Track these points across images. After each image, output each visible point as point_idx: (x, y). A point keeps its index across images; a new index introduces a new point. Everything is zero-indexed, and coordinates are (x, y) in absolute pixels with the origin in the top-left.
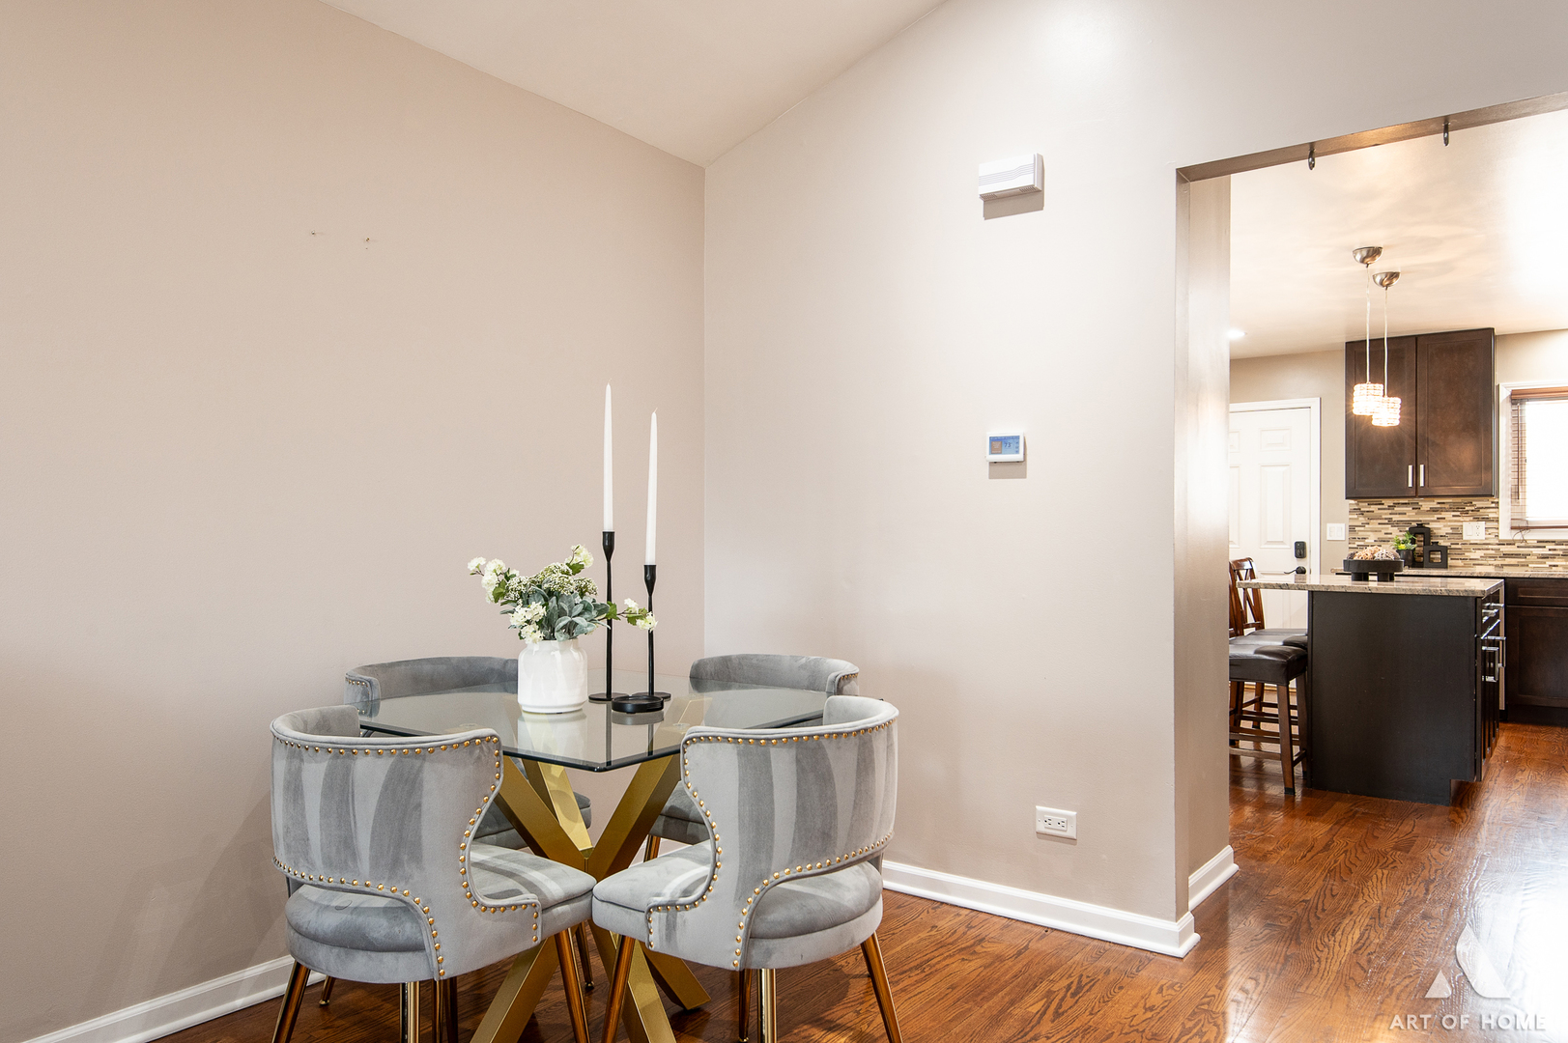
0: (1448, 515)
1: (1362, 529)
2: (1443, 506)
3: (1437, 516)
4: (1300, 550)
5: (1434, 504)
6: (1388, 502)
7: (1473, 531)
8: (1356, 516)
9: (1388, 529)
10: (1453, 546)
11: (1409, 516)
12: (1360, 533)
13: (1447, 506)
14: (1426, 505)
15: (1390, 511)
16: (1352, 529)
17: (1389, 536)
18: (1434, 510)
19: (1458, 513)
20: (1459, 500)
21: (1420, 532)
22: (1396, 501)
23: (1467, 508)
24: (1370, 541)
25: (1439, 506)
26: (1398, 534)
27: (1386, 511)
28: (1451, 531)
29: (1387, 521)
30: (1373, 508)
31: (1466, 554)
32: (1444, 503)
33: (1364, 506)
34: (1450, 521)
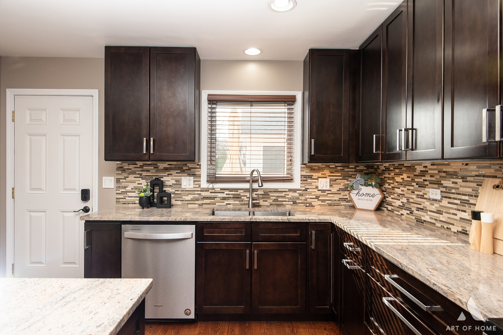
0: (174, 172)
1: (124, 180)
2: (171, 166)
3: (167, 173)
4: (85, 195)
5: (165, 165)
6: (140, 163)
7: (187, 182)
8: (120, 172)
9: (139, 180)
10: (176, 192)
11: (152, 173)
12: (123, 184)
13: (173, 166)
14: (162, 165)
15: (141, 169)
16: (118, 181)
17: (140, 185)
18: (166, 169)
19: (179, 171)
20: (180, 163)
21: (157, 183)
22: (144, 163)
23: (184, 168)
24: (129, 189)
25: (168, 166)
26: (144, 184)
27: (138, 169)
28: (175, 183)
29: (139, 176)
30: (131, 167)
31: (184, 197)
32: (171, 165)
33: (126, 166)
34: (175, 176)
